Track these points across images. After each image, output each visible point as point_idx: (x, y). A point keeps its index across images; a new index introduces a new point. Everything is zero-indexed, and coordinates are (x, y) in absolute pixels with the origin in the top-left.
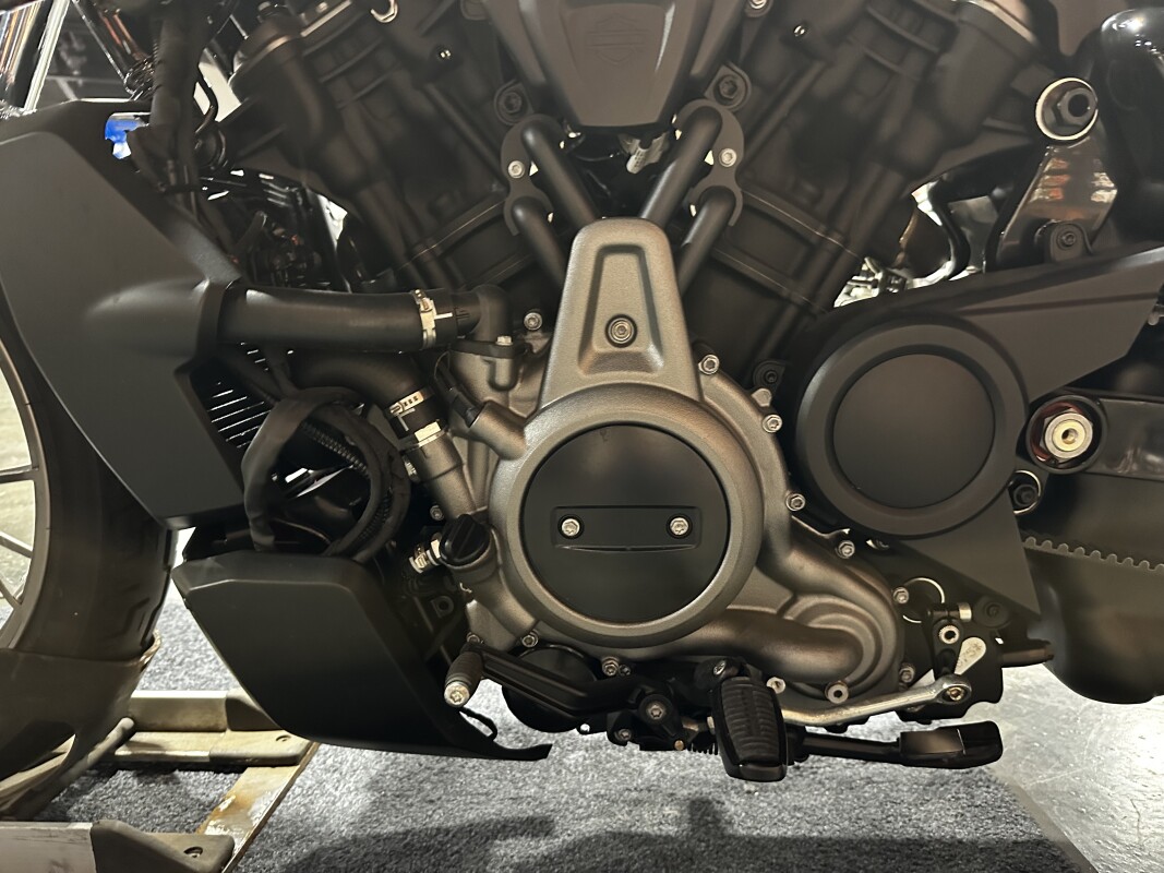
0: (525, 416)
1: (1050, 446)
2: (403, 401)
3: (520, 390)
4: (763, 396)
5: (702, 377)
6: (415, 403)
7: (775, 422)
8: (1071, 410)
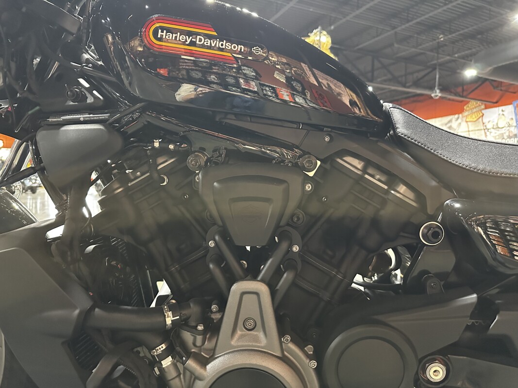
0: (208, 357)
1: (428, 377)
2: (157, 348)
3: (207, 345)
4: (310, 349)
5: (283, 344)
6: (162, 349)
7: (314, 364)
8: (437, 361)
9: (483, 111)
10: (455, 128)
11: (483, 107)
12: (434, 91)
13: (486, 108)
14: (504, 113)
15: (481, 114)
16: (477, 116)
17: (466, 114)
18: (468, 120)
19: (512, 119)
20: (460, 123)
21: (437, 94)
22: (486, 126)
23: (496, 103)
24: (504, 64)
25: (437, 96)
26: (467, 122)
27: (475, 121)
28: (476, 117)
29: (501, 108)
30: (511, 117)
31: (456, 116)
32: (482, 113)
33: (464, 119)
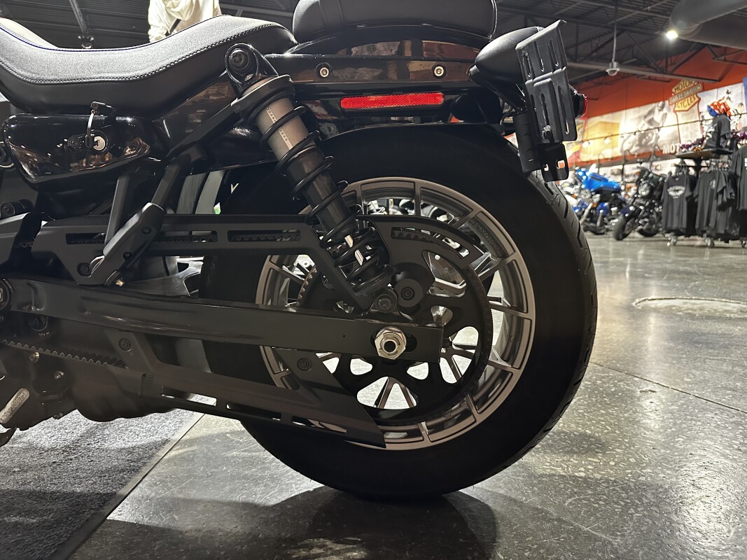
9: (699, 95)
10: (659, 122)
11: (699, 88)
12: (610, 64)
13: (704, 89)
14: (730, 96)
15: (697, 99)
16: (691, 102)
17: (674, 100)
18: (677, 109)
19: (742, 104)
20: (666, 114)
21: (614, 68)
22: (703, 116)
23: (720, 80)
24: (716, 17)
25: (615, 71)
26: (675, 112)
27: (687, 110)
28: (689, 104)
29: (726, 89)
30: (740, 102)
31: (661, 103)
32: (697, 97)
33: (672, 108)
